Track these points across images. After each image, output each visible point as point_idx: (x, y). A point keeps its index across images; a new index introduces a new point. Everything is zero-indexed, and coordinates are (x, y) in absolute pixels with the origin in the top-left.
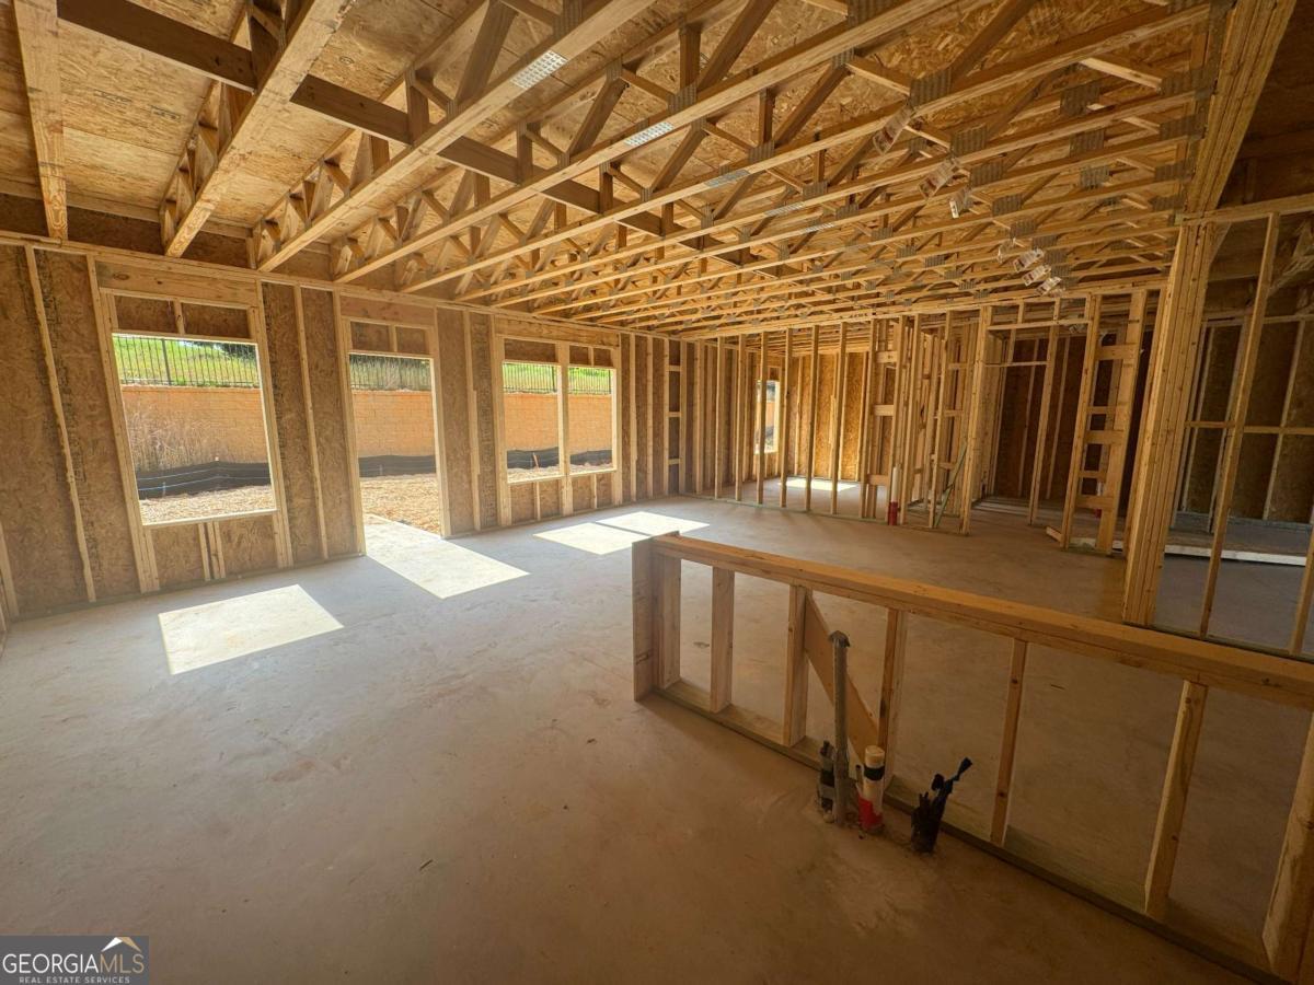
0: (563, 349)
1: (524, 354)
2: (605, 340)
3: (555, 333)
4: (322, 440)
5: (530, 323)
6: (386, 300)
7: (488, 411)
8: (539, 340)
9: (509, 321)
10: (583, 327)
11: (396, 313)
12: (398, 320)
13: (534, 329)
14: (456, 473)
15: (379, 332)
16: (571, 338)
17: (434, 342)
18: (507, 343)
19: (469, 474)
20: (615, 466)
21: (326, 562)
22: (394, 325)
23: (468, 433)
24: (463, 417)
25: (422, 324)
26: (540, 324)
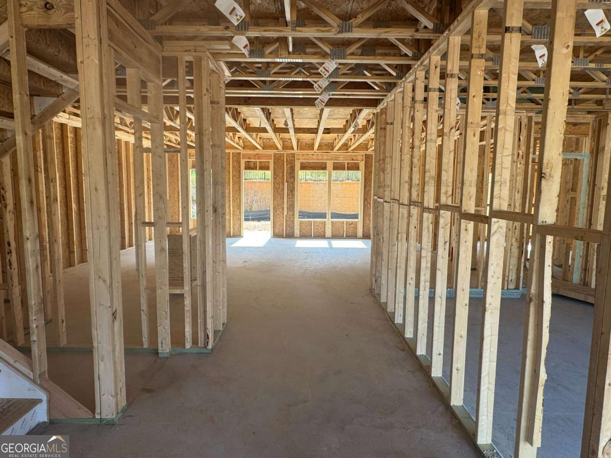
0: (330, 165)
1: (311, 167)
2: (354, 158)
3: (325, 157)
4: (235, 199)
5: (313, 155)
6: (256, 153)
7: (292, 190)
8: (317, 161)
9: (303, 155)
10: (341, 154)
11: (259, 157)
12: (260, 159)
13: (314, 157)
14: (278, 214)
15: (254, 164)
16: (334, 159)
17: (272, 166)
18: (302, 163)
19: (283, 215)
20: (360, 220)
21: (231, 237)
22: (258, 161)
23: (283, 199)
24: (282, 193)
25: (267, 159)
26: (318, 155)
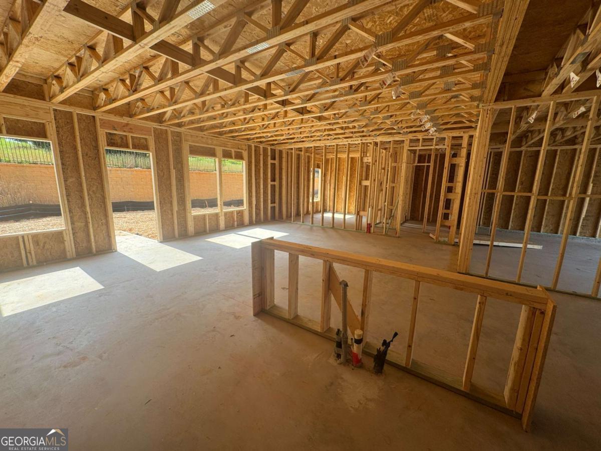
0: (219, 151)
1: (199, 152)
2: (240, 147)
3: (215, 142)
5: (202, 137)
6: (125, 122)
7: (181, 180)
8: (207, 146)
9: (192, 136)
10: (229, 140)
11: (131, 129)
12: (132, 132)
13: (204, 140)
14: (165, 210)
15: (122, 139)
16: (223, 145)
17: (152, 144)
18: (191, 147)
19: (172, 210)
20: (245, 207)
21: (95, 255)
22: (130, 135)
23: (171, 190)
24: (168, 182)
25: (145, 135)
26: (207, 138)
